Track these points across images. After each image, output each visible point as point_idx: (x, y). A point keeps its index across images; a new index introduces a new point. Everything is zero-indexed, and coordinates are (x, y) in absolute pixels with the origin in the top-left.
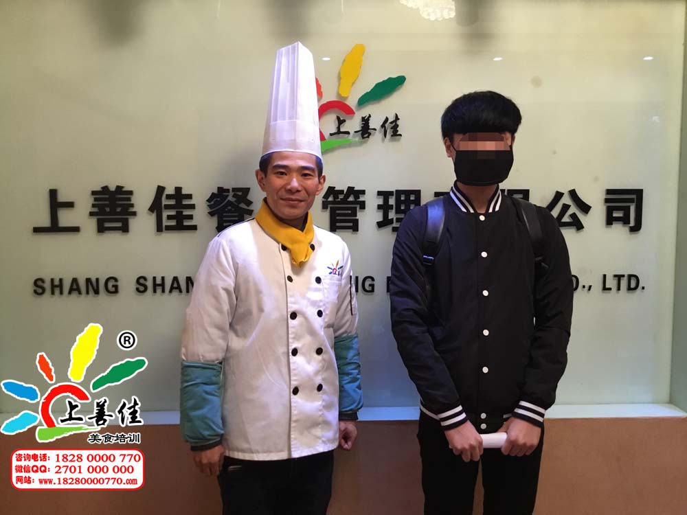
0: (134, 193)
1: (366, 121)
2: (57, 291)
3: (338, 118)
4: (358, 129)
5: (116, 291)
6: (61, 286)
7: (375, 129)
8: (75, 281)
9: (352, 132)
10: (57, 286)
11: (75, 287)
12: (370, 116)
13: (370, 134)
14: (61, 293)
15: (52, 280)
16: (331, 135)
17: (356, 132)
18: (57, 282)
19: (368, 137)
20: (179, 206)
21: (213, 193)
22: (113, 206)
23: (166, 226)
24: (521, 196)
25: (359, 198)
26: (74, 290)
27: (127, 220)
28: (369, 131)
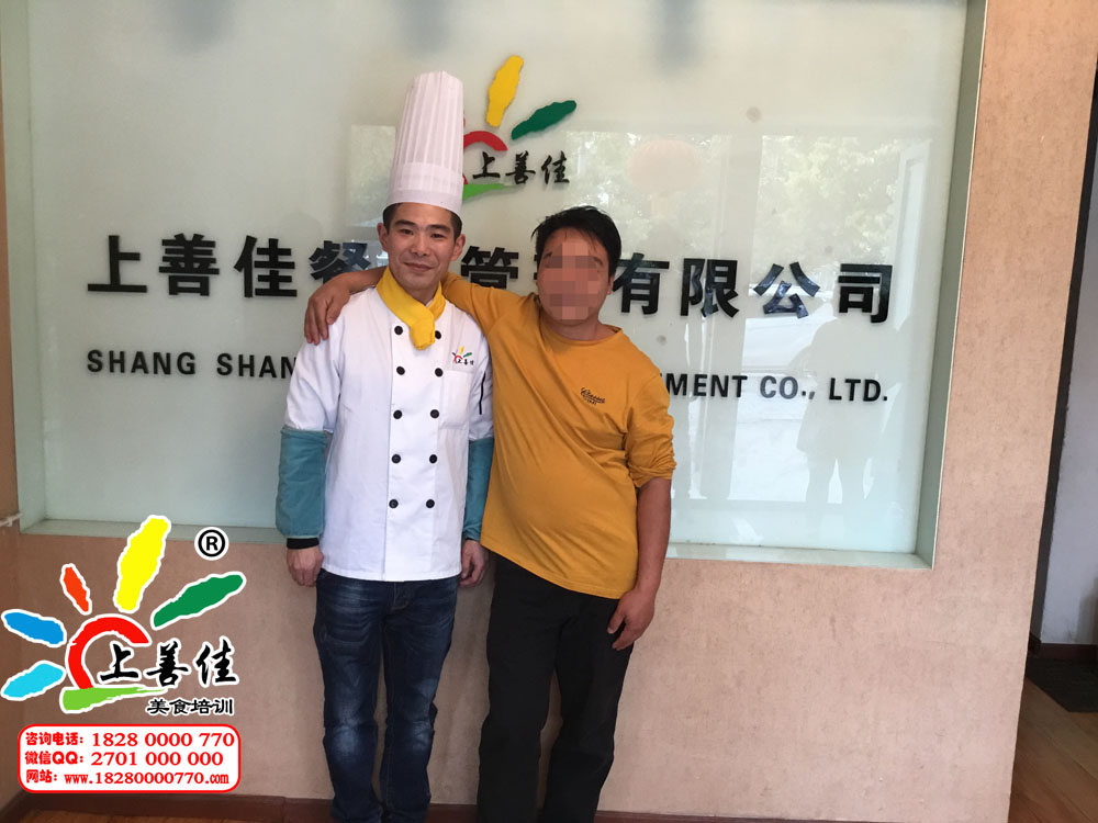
0: (217, 245)
1: (521, 160)
2: (117, 367)
3: (485, 154)
4: (512, 170)
5: (192, 372)
6: (122, 361)
7: (533, 172)
8: (140, 355)
9: (502, 173)
10: (117, 361)
11: (140, 363)
12: (527, 154)
13: (526, 178)
14: (123, 370)
15: (111, 353)
16: (475, 177)
17: (507, 175)
18: (117, 357)
19: (524, 182)
20: (274, 263)
21: (318, 249)
22: (189, 260)
23: (256, 290)
24: (725, 269)
25: (510, 263)
26: (140, 367)
27: (207, 279)
28: (526, 174)
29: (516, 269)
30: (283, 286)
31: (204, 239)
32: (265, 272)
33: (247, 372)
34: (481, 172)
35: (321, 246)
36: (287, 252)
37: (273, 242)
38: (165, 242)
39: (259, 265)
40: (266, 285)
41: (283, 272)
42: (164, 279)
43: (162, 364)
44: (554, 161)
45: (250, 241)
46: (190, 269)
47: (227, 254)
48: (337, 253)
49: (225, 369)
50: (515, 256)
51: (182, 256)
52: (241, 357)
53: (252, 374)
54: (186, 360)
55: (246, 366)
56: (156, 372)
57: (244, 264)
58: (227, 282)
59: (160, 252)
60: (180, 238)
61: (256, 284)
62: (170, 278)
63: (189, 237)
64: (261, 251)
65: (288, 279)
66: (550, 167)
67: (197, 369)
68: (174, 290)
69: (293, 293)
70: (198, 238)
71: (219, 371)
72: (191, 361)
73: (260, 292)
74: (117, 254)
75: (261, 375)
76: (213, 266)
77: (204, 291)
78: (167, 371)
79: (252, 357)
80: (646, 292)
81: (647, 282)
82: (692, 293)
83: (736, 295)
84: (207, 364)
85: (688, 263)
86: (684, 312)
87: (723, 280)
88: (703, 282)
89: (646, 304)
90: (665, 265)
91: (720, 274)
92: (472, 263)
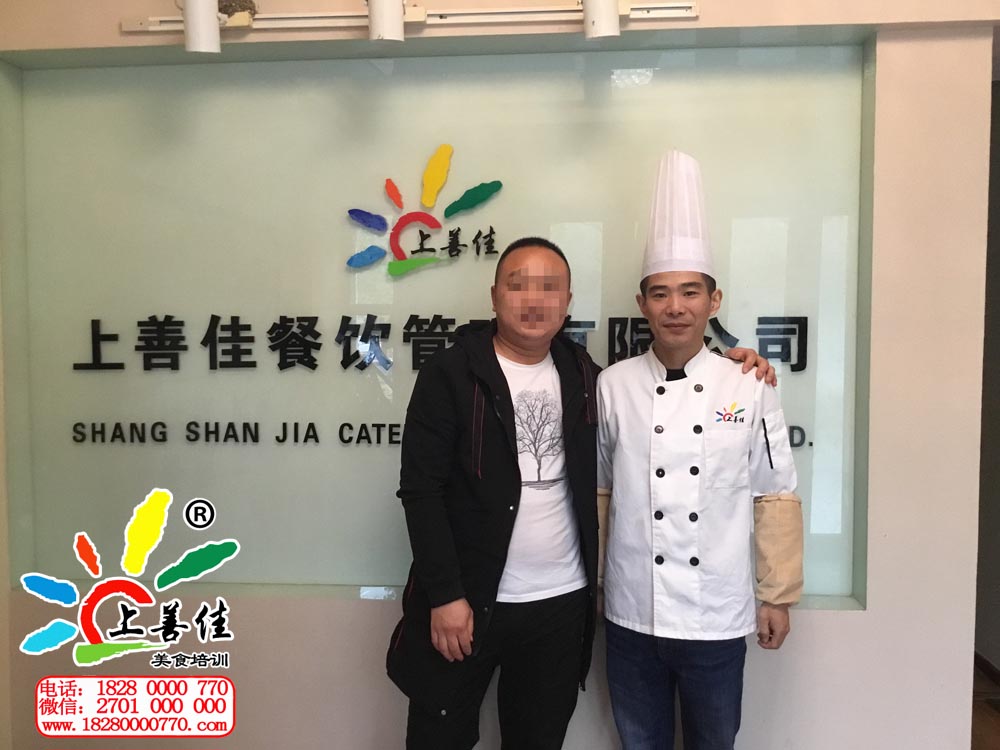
1: (454, 235)
2: (99, 437)
3: (421, 232)
4: (448, 245)
6: (102, 432)
7: (465, 246)
8: (118, 426)
9: (438, 248)
11: (118, 434)
12: (459, 229)
13: (459, 251)
16: (413, 252)
17: (442, 249)
19: (457, 255)
20: (236, 338)
21: (274, 324)
22: (162, 339)
23: (221, 363)
25: (447, 329)
26: (118, 437)
27: (176, 356)
28: (459, 248)
30: (245, 358)
31: (174, 320)
32: (228, 346)
33: (212, 437)
34: (418, 247)
35: (278, 322)
36: (248, 328)
37: (235, 319)
38: (140, 324)
39: (223, 340)
40: (229, 359)
41: (244, 346)
42: (139, 357)
43: (138, 433)
44: (484, 235)
45: (215, 320)
46: (161, 346)
47: (194, 334)
48: (292, 326)
49: (193, 436)
50: (452, 321)
51: (155, 335)
52: (207, 425)
53: (217, 440)
54: (159, 429)
55: (212, 432)
56: (132, 440)
57: (209, 340)
58: (195, 357)
59: (136, 332)
60: (153, 319)
61: (221, 358)
62: (145, 355)
63: (161, 318)
64: (224, 328)
65: (249, 352)
66: (481, 240)
67: (169, 437)
68: (148, 366)
69: (253, 364)
70: (168, 318)
71: (188, 438)
72: (163, 430)
73: (224, 365)
74: (99, 337)
75: (225, 440)
76: (183, 343)
77: (174, 366)
78: (142, 439)
79: (217, 424)
82: (618, 350)
84: (177, 432)
85: (613, 322)
87: (647, 337)
88: (628, 337)
91: (644, 331)
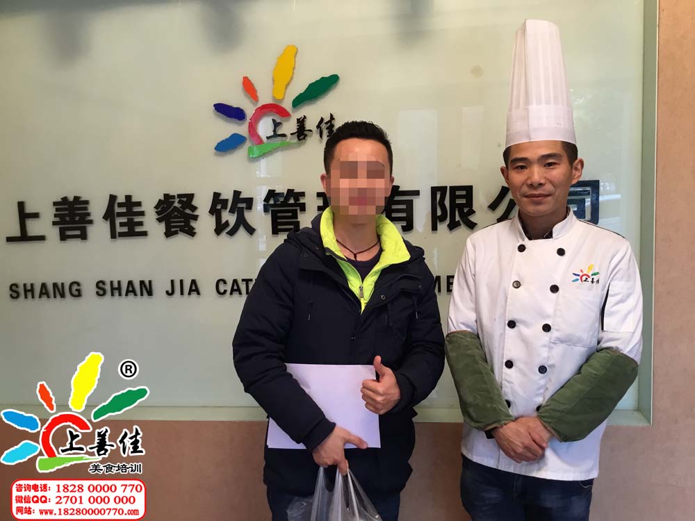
0: (90, 203)
1: (301, 122)
2: (29, 295)
3: (274, 120)
4: (296, 131)
5: (79, 295)
6: (32, 290)
7: (310, 131)
9: (288, 134)
10: (29, 291)
12: (305, 117)
13: (306, 135)
14: (33, 297)
15: (25, 285)
16: (268, 138)
17: (292, 134)
18: (29, 287)
19: (304, 138)
20: (130, 213)
21: (160, 200)
22: (72, 215)
23: (119, 233)
24: (464, 193)
25: (299, 200)
26: (44, 294)
27: (85, 228)
28: (305, 132)
29: (304, 204)
30: (138, 229)
31: (82, 199)
32: (124, 220)
33: (116, 293)
34: (272, 134)
35: (162, 198)
36: (139, 204)
37: (128, 198)
38: (55, 204)
39: (120, 215)
40: (125, 229)
41: (137, 219)
42: (56, 230)
43: (59, 290)
44: (326, 120)
45: (113, 198)
46: (73, 221)
47: (97, 209)
48: (173, 202)
49: (101, 292)
50: (303, 194)
51: (67, 212)
52: (112, 282)
53: (120, 295)
54: (75, 287)
55: (116, 289)
56: (55, 297)
57: (109, 215)
58: (98, 229)
59: (52, 211)
60: (65, 199)
61: (119, 229)
62: (60, 228)
63: (71, 199)
64: (120, 205)
65: (141, 224)
66: (323, 126)
67: (84, 292)
68: (63, 237)
69: (144, 234)
70: (77, 198)
71: (97, 293)
72: (78, 288)
73: (122, 235)
74: (24, 215)
75: (127, 295)
76: (89, 218)
77: (83, 236)
78: (63, 296)
79: (119, 282)
80: (404, 215)
81: (404, 207)
82: (439, 213)
83: (474, 212)
84: (89, 289)
85: (434, 190)
86: (434, 228)
87: (464, 201)
88: (447, 203)
89: (404, 224)
90: (417, 193)
91: (461, 197)
92: (272, 202)
